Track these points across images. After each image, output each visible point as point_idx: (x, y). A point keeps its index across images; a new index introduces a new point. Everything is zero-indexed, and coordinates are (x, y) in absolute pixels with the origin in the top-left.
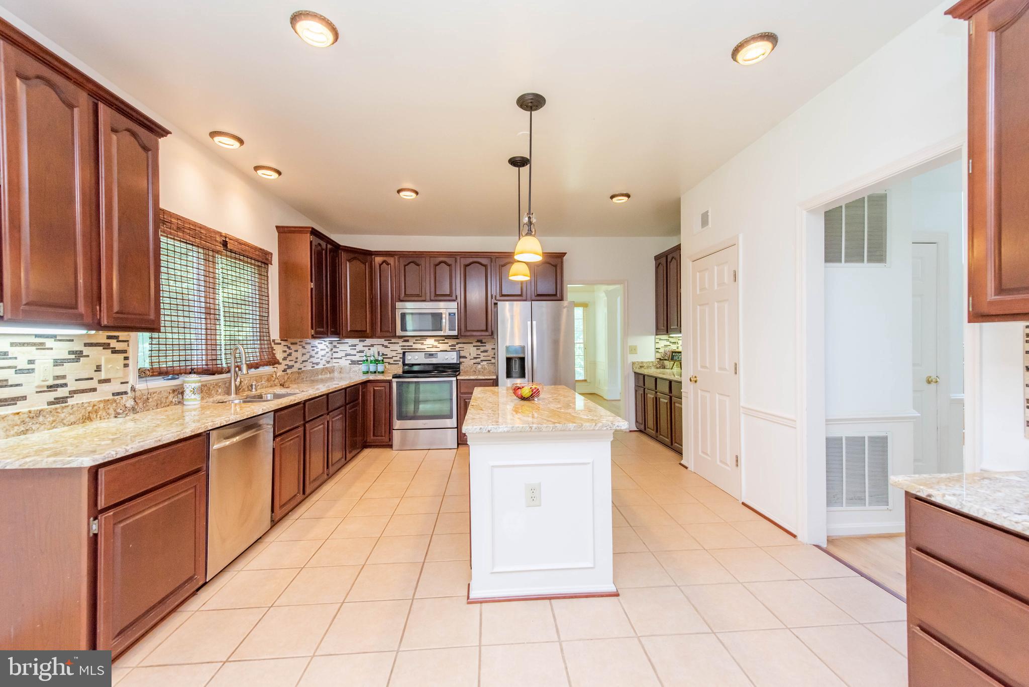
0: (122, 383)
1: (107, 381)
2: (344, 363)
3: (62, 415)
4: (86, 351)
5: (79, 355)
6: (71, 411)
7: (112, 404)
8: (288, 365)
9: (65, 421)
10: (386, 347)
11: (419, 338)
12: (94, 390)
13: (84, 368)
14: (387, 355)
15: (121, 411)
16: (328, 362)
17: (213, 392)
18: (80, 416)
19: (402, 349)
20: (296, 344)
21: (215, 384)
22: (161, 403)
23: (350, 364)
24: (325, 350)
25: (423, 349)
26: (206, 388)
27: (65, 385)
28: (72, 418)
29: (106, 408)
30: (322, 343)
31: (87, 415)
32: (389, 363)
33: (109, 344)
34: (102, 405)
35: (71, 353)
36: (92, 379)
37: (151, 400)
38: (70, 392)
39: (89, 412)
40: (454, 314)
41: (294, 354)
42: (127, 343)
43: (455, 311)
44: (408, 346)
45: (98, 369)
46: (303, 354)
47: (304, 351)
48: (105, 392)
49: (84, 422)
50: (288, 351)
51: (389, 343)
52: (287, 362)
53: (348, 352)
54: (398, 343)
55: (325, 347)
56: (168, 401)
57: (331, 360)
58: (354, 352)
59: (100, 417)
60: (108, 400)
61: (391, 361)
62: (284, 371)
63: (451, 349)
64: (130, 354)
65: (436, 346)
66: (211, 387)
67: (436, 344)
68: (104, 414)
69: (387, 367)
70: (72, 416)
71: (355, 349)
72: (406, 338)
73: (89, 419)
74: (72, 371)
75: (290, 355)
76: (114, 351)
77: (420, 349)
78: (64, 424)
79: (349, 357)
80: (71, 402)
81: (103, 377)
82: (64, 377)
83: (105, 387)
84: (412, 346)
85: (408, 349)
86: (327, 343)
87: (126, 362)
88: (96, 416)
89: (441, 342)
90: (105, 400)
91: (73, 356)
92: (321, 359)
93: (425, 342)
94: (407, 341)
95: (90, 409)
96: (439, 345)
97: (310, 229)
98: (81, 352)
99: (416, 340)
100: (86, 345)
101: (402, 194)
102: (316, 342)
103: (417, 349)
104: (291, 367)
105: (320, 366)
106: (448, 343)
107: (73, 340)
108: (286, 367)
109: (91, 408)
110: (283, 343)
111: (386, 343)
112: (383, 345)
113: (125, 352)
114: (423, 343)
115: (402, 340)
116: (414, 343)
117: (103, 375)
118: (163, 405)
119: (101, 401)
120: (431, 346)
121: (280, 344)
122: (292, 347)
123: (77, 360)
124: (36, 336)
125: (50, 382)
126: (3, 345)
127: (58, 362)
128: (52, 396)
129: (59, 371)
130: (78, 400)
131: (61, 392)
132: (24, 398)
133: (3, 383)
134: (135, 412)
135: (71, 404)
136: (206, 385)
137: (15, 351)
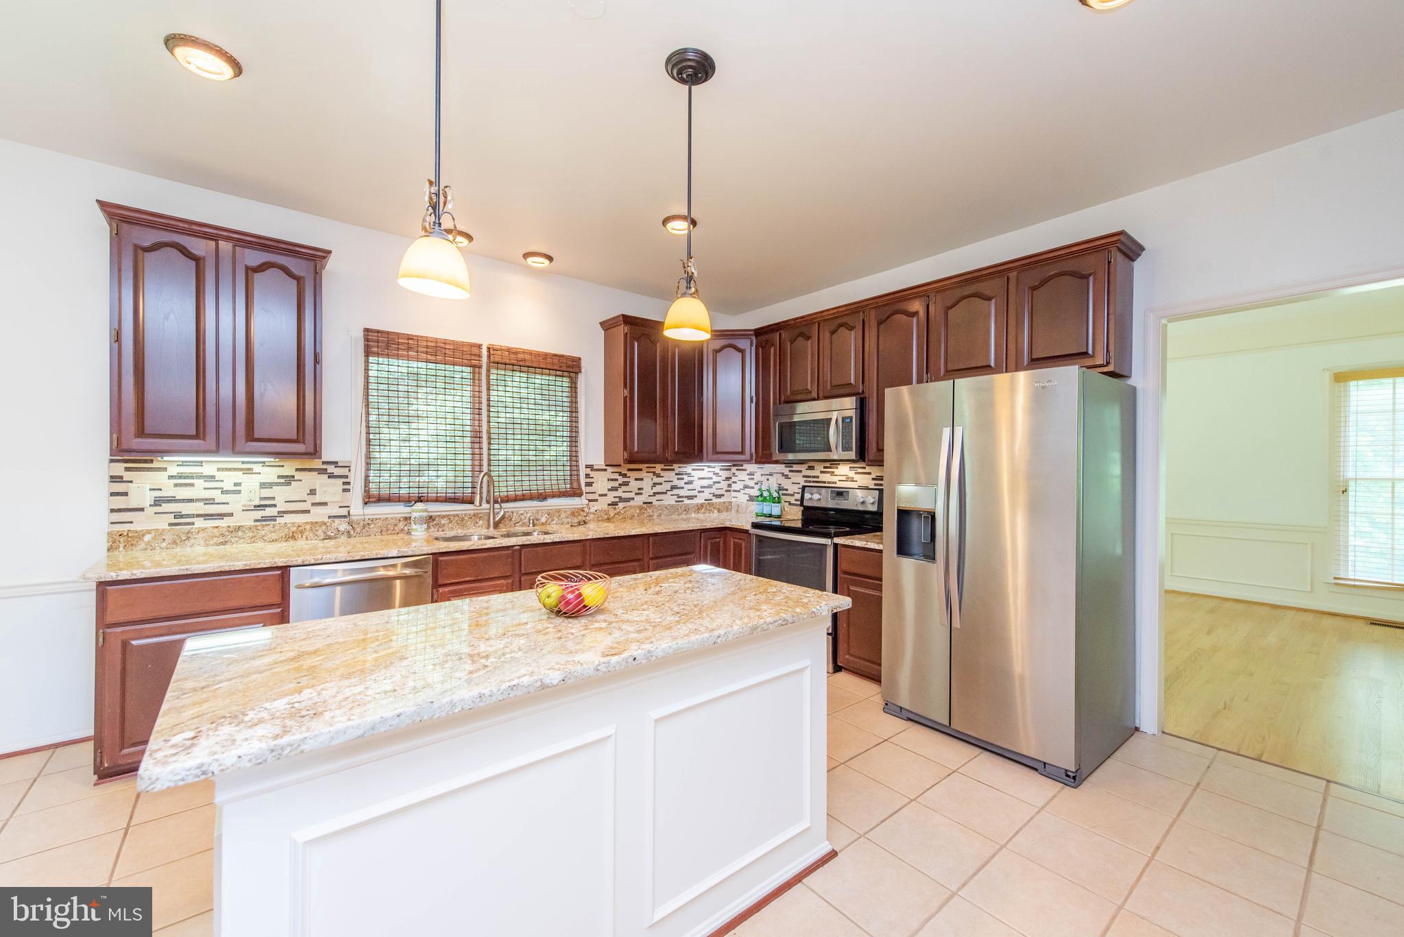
0: (340, 507)
1: (323, 504)
2: (742, 498)
3: (263, 533)
4: (298, 475)
5: (288, 480)
6: (272, 530)
7: (321, 526)
8: (620, 497)
9: (265, 538)
10: (787, 477)
11: (828, 464)
12: (308, 512)
13: (297, 491)
14: (787, 490)
15: (333, 534)
16: (720, 496)
17: (469, 523)
18: (283, 534)
19: (806, 481)
20: (641, 470)
21: (472, 515)
22: (387, 530)
23: (748, 500)
24: (711, 478)
25: (833, 483)
26: (457, 518)
27: (275, 506)
28: (274, 536)
29: (314, 530)
30: (703, 470)
31: (291, 534)
32: (790, 504)
33: (326, 470)
34: (308, 527)
35: (279, 477)
36: (305, 501)
37: (372, 526)
38: (280, 512)
39: (293, 532)
40: (851, 418)
41: (634, 485)
42: (348, 469)
43: (852, 413)
44: (814, 477)
45: (313, 492)
46: (655, 484)
47: (657, 480)
48: (320, 514)
49: (287, 540)
50: (621, 480)
51: (790, 471)
52: (619, 493)
53: (746, 483)
54: (801, 471)
55: (711, 475)
56: (396, 528)
57: (726, 494)
58: (751, 483)
59: (307, 538)
60: (316, 523)
61: (792, 499)
62: (614, 504)
63: (876, 485)
64: (351, 479)
65: (853, 478)
66: (466, 518)
67: (851, 474)
68: (311, 535)
69: (786, 509)
70: (273, 534)
71: (753, 479)
72: (811, 464)
73: (293, 538)
74: (281, 495)
75: (626, 484)
76: (331, 476)
77: (829, 483)
78: (264, 540)
79: (747, 491)
80: (279, 520)
81: (317, 501)
82: (273, 498)
83: (316, 511)
84: (818, 477)
85: (814, 482)
86: (717, 470)
87: (347, 487)
88: (302, 536)
89: (860, 470)
90: (312, 523)
91: (283, 481)
92: (699, 492)
93: (836, 471)
94: (811, 468)
96: (857, 477)
97: (621, 318)
98: (293, 477)
99: (825, 467)
100: (297, 470)
101: (670, 225)
102: (688, 468)
103: (825, 482)
104: (628, 500)
105: (700, 500)
106: (870, 473)
107: (283, 466)
108: (617, 500)
109: (295, 528)
110: (610, 469)
111: (786, 471)
112: (783, 475)
113: (347, 477)
114: (833, 472)
115: (806, 466)
116: (822, 472)
117: (317, 499)
118: (389, 532)
119: (307, 523)
120: (844, 478)
121: (605, 470)
122: (629, 474)
123: (289, 484)
124: (243, 463)
125: (257, 502)
126: (208, 470)
127: (264, 485)
128: (259, 514)
129: (267, 493)
130: (288, 519)
131: (269, 512)
132: (231, 515)
133: (209, 501)
134: (349, 536)
135: (277, 522)
136: (457, 515)
137: (219, 475)
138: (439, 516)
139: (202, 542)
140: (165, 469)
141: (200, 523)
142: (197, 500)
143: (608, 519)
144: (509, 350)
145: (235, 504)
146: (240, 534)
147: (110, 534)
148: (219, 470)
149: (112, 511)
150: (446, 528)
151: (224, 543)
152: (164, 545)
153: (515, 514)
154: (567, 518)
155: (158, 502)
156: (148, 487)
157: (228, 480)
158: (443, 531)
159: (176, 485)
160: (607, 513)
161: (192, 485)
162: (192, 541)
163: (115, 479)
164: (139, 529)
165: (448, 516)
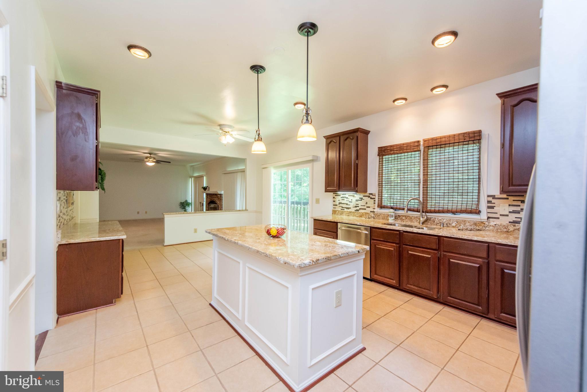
0: (372, 209)
1: (369, 207)
3: (355, 214)
4: (364, 198)
5: (361, 199)
6: (357, 213)
9: (356, 216)
12: (365, 209)
13: (363, 203)
17: (414, 220)
18: (359, 215)
21: (415, 217)
22: (385, 218)
27: (358, 207)
33: (370, 196)
35: (360, 198)
36: (365, 206)
37: (380, 216)
38: (360, 209)
42: (374, 196)
45: (367, 203)
48: (368, 210)
62: (515, 222)
64: (376, 199)
66: (413, 218)
73: (361, 217)
76: (371, 198)
81: (367, 206)
82: (358, 204)
83: (368, 209)
87: (374, 202)
91: (360, 199)
95: (361, 214)
98: (362, 198)
100: (364, 196)
107: (360, 195)
113: (374, 199)
117: (368, 205)
121: (507, 199)
123: (361, 200)
124: (353, 194)
125: (355, 205)
126: (347, 196)
127: (357, 200)
128: (356, 209)
129: (357, 203)
130: (361, 211)
131: (358, 208)
132: (350, 208)
133: (347, 204)
134: (374, 218)
135: (359, 212)
136: (409, 216)
137: (349, 197)
138: (402, 215)
139: (345, 214)
140: (340, 196)
141: (346, 210)
142: (345, 204)
143: (507, 232)
144: (432, 139)
145: (352, 205)
146: (351, 214)
147: (332, 210)
148: (349, 196)
149: (334, 205)
150: (404, 221)
151: (348, 216)
152: (339, 214)
153: (436, 219)
154: (471, 226)
155: (340, 203)
156: (338, 200)
157: (350, 198)
158: (403, 222)
159: (342, 200)
160: (506, 227)
161: (344, 200)
162: (343, 214)
163: (334, 198)
164: (336, 210)
165: (405, 216)
